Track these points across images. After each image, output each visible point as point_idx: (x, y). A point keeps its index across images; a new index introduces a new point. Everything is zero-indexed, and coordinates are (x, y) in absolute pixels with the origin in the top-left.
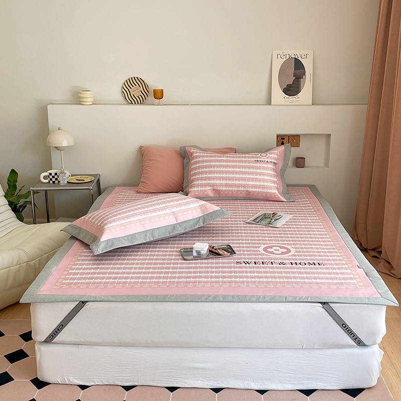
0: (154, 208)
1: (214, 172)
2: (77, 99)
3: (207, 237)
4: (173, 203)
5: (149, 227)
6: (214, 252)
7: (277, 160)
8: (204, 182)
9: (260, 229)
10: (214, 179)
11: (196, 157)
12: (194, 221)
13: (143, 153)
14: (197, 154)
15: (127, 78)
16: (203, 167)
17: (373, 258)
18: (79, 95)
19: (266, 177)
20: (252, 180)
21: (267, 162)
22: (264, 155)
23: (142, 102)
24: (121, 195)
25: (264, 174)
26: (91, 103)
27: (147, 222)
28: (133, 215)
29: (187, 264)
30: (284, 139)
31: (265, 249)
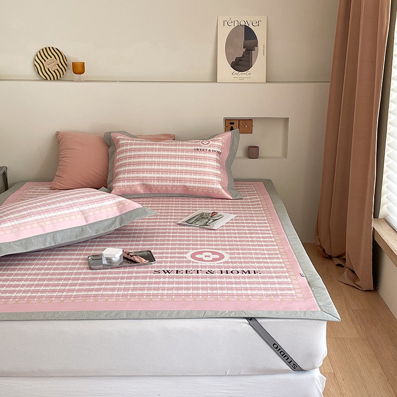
0: (58, 205)
1: (143, 163)
3: (125, 241)
4: (83, 200)
5: (49, 229)
6: (128, 260)
7: (222, 148)
8: (131, 175)
9: (195, 231)
10: (143, 171)
11: (123, 145)
12: (109, 222)
13: (60, 140)
14: (124, 142)
15: (40, 49)
16: (130, 157)
17: (338, 268)
19: (207, 170)
20: (190, 172)
21: (210, 151)
22: (205, 142)
23: (59, 77)
25: (205, 166)
27: (48, 223)
28: (29, 215)
29: (92, 274)
31: (193, 256)
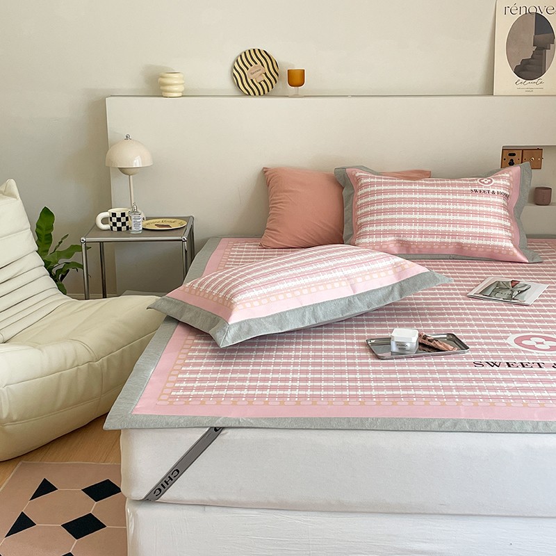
0: (315, 267)
1: (399, 211)
2: (156, 87)
3: (406, 320)
4: (346, 260)
5: (307, 301)
6: (427, 346)
7: (510, 189)
8: (382, 228)
9: (495, 307)
10: (399, 221)
11: (367, 185)
12: (385, 292)
13: (269, 181)
14: (369, 180)
15: (240, 50)
16: (379, 202)
18: (160, 79)
19: (492, 220)
21: (493, 192)
22: (486, 181)
23: (266, 92)
24: (234, 251)
25: (488, 214)
26: (180, 94)
27: (305, 291)
28: (279, 281)
29: (384, 365)
30: (514, 155)
31: (518, 341)
